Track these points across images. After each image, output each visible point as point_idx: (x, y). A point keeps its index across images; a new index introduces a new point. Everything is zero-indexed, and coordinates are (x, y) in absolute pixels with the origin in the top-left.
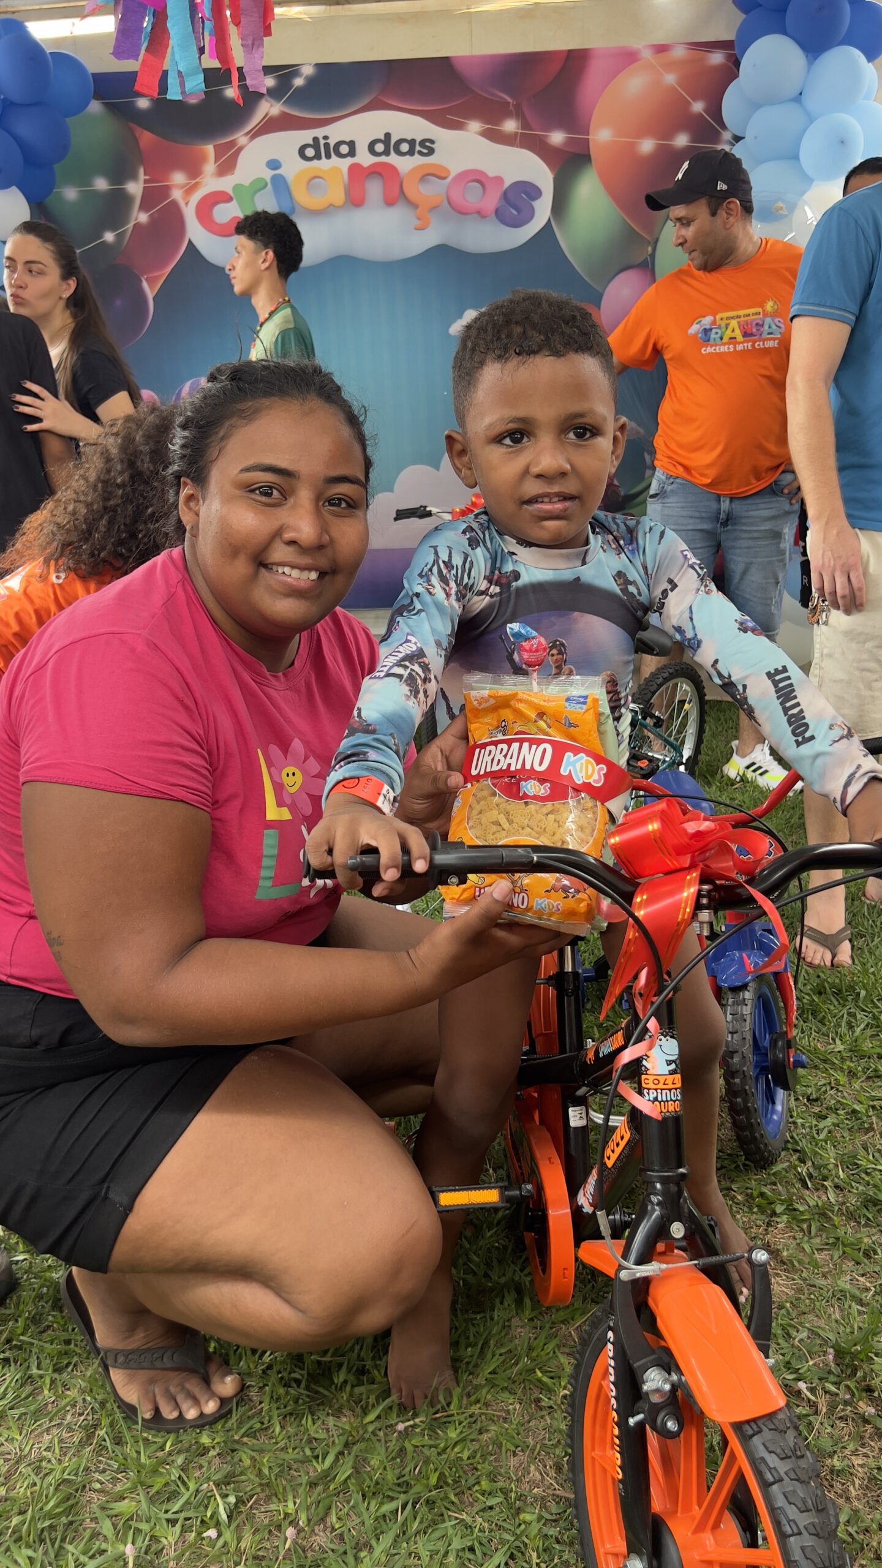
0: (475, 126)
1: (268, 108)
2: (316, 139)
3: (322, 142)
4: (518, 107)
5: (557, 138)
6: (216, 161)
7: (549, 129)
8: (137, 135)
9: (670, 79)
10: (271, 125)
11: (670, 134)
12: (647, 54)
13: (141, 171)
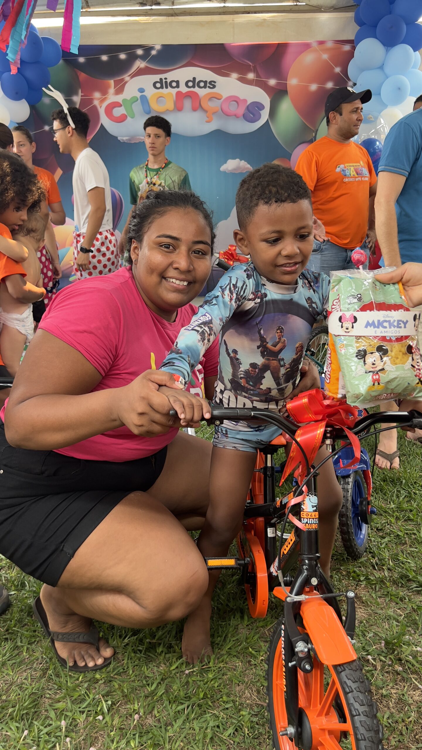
0: (235, 75)
1: (140, 64)
2: (161, 79)
3: (164, 81)
4: (255, 68)
5: (272, 82)
6: (115, 88)
7: (269, 78)
8: (78, 74)
9: (325, 56)
10: (141, 72)
11: (325, 82)
12: (315, 45)
13: (80, 91)
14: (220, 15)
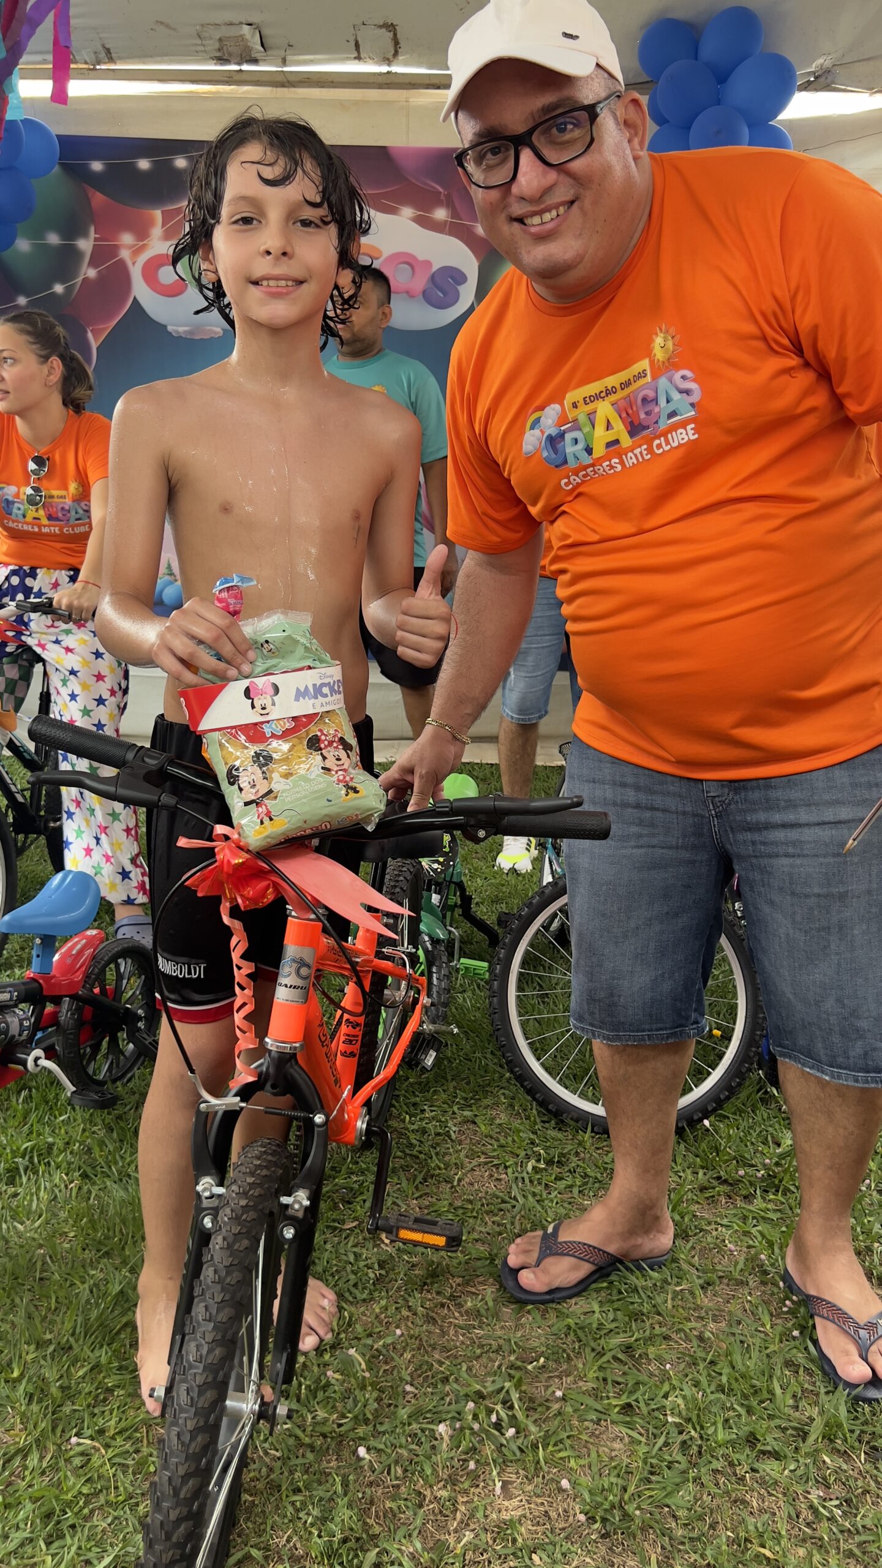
0: (408, 212)
4: (449, 198)
6: (163, 225)
8: (89, 195)
13: (92, 229)
14: (380, 88)
